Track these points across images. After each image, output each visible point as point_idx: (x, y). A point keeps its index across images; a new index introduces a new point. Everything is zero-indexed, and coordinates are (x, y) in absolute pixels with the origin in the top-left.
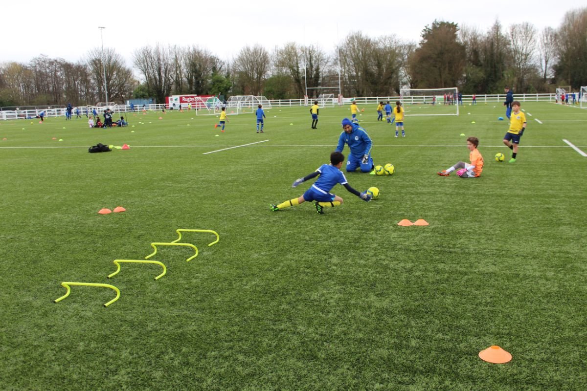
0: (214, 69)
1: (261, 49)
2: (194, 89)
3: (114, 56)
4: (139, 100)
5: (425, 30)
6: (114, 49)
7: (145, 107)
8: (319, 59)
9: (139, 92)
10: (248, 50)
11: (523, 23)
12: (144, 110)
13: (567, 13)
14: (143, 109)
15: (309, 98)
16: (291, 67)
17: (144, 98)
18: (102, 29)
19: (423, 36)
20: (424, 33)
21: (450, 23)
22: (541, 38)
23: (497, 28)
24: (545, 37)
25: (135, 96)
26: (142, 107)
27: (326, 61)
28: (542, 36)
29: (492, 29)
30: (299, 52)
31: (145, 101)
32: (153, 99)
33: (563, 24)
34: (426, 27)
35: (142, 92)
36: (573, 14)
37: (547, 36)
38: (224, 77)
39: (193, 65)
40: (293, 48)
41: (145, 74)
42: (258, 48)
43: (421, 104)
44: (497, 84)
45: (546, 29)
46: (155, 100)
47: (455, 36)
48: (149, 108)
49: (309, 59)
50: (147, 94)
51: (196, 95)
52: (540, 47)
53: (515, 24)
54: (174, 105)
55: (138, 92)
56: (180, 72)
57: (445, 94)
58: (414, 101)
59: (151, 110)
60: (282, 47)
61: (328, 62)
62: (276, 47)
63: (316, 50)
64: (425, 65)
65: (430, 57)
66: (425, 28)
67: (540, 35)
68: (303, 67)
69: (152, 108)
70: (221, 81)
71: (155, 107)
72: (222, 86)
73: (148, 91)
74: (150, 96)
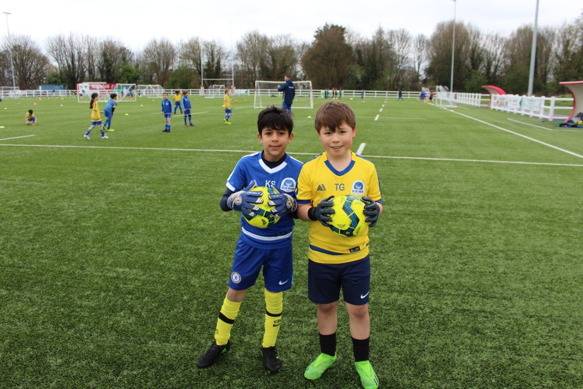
0: (124, 59)
1: (167, 42)
2: (105, 77)
3: (30, 43)
4: (51, 86)
5: (317, 31)
6: (30, 36)
7: (54, 93)
8: (220, 53)
9: (52, 78)
10: (155, 42)
11: (400, 29)
12: (54, 95)
13: (439, 24)
14: (52, 94)
15: (205, 88)
16: (195, 61)
17: (56, 84)
18: (8, 14)
19: (316, 37)
20: (316, 34)
21: (339, 26)
22: (415, 44)
23: (380, 32)
24: (418, 43)
25: (48, 82)
26: (51, 93)
27: (226, 55)
28: (416, 42)
29: (377, 33)
30: (202, 47)
31: (57, 87)
32: (64, 86)
33: (434, 33)
34: (318, 28)
35: (54, 79)
36: (443, 25)
37: (420, 42)
38: (134, 67)
39: (104, 55)
40: (196, 42)
41: (58, 61)
42: (165, 41)
43: (307, 97)
44: (377, 82)
45: (419, 36)
46: (67, 87)
47: (343, 38)
48: (59, 94)
49: (211, 53)
50: (60, 81)
51: (105, 83)
52: (414, 51)
53: (393, 30)
54: (83, 91)
55: (50, 79)
56: (92, 61)
57: (333, 89)
58: (302, 94)
59: (62, 96)
60: (186, 41)
61: (228, 56)
62: (181, 40)
63: (218, 45)
64: (315, 62)
65: (318, 56)
66: (317, 30)
67: (414, 41)
68: (204, 60)
69: (61, 94)
70: (130, 71)
71: (66, 93)
72: (130, 75)
73: (61, 78)
74: (62, 82)
